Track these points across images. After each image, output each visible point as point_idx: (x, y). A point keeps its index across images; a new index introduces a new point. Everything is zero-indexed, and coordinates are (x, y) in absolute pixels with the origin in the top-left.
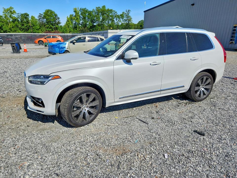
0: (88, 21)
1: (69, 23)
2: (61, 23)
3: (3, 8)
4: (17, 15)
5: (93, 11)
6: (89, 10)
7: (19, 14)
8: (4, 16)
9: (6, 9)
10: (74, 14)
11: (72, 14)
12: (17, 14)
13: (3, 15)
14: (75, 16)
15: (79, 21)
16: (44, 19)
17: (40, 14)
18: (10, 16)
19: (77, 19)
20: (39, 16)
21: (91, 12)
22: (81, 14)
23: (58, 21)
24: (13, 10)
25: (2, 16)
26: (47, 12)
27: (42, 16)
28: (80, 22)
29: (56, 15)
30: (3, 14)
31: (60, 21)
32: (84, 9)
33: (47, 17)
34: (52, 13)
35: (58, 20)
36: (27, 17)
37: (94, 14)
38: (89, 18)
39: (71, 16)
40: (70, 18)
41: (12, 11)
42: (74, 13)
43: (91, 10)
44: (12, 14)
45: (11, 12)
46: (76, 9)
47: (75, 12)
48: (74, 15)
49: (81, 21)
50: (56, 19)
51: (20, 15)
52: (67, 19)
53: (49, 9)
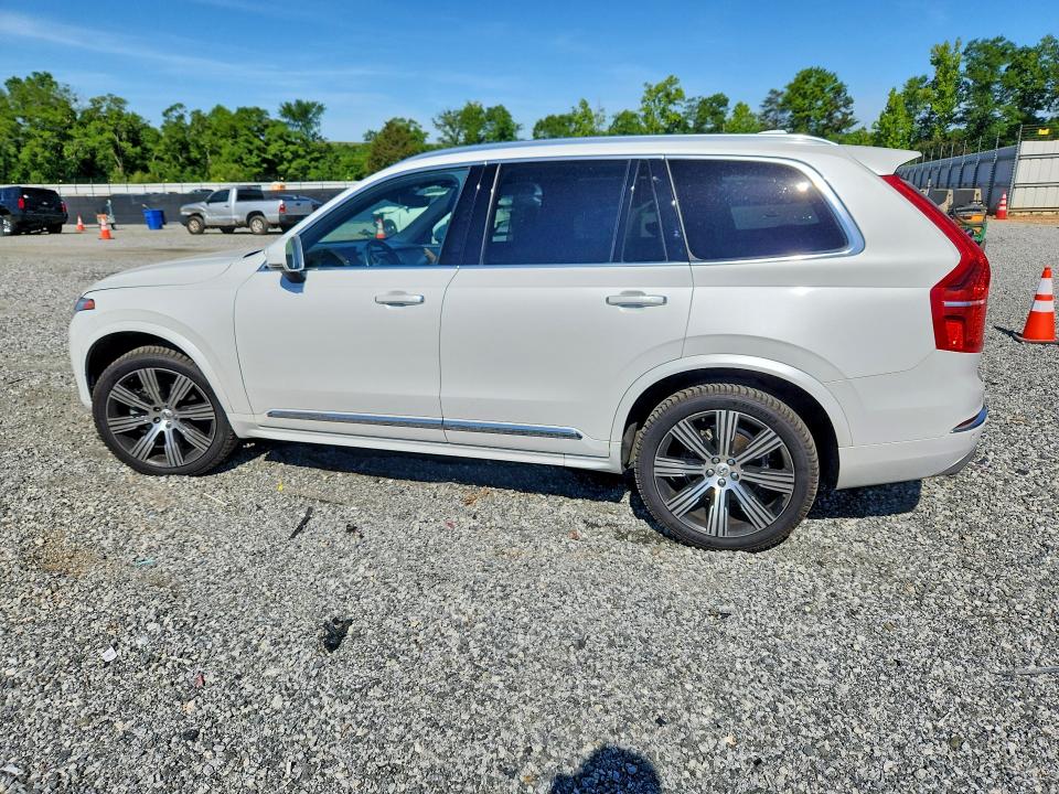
0: (1000, 102)
1: (893, 118)
2: (854, 124)
3: (646, 84)
4: (684, 105)
5: (1039, 51)
6: (1019, 46)
7: (693, 100)
8: (643, 113)
9: (653, 88)
10: (931, 73)
11: (920, 76)
12: (689, 101)
13: (641, 110)
14: (935, 84)
15: (952, 106)
16: (783, 111)
17: (773, 92)
18: (663, 113)
19: (942, 94)
20: (769, 101)
21: (1029, 51)
22: (969, 68)
23: (844, 114)
24: (677, 86)
25: (635, 116)
26: (804, 79)
27: (780, 100)
28: (955, 110)
29: (838, 90)
30: (641, 106)
31: (851, 113)
32: (994, 42)
33: (797, 102)
34: (824, 81)
35: (843, 110)
36: (721, 109)
37: (1045, 62)
38: (1011, 88)
39: (914, 84)
40: (906, 94)
41: (673, 92)
42: (934, 67)
43: (1031, 46)
44: (670, 102)
45: (668, 95)
46: (946, 48)
47: (937, 62)
48: (931, 78)
49: (963, 105)
50: (837, 108)
51: (695, 103)
52: (891, 100)
53: (815, 67)
